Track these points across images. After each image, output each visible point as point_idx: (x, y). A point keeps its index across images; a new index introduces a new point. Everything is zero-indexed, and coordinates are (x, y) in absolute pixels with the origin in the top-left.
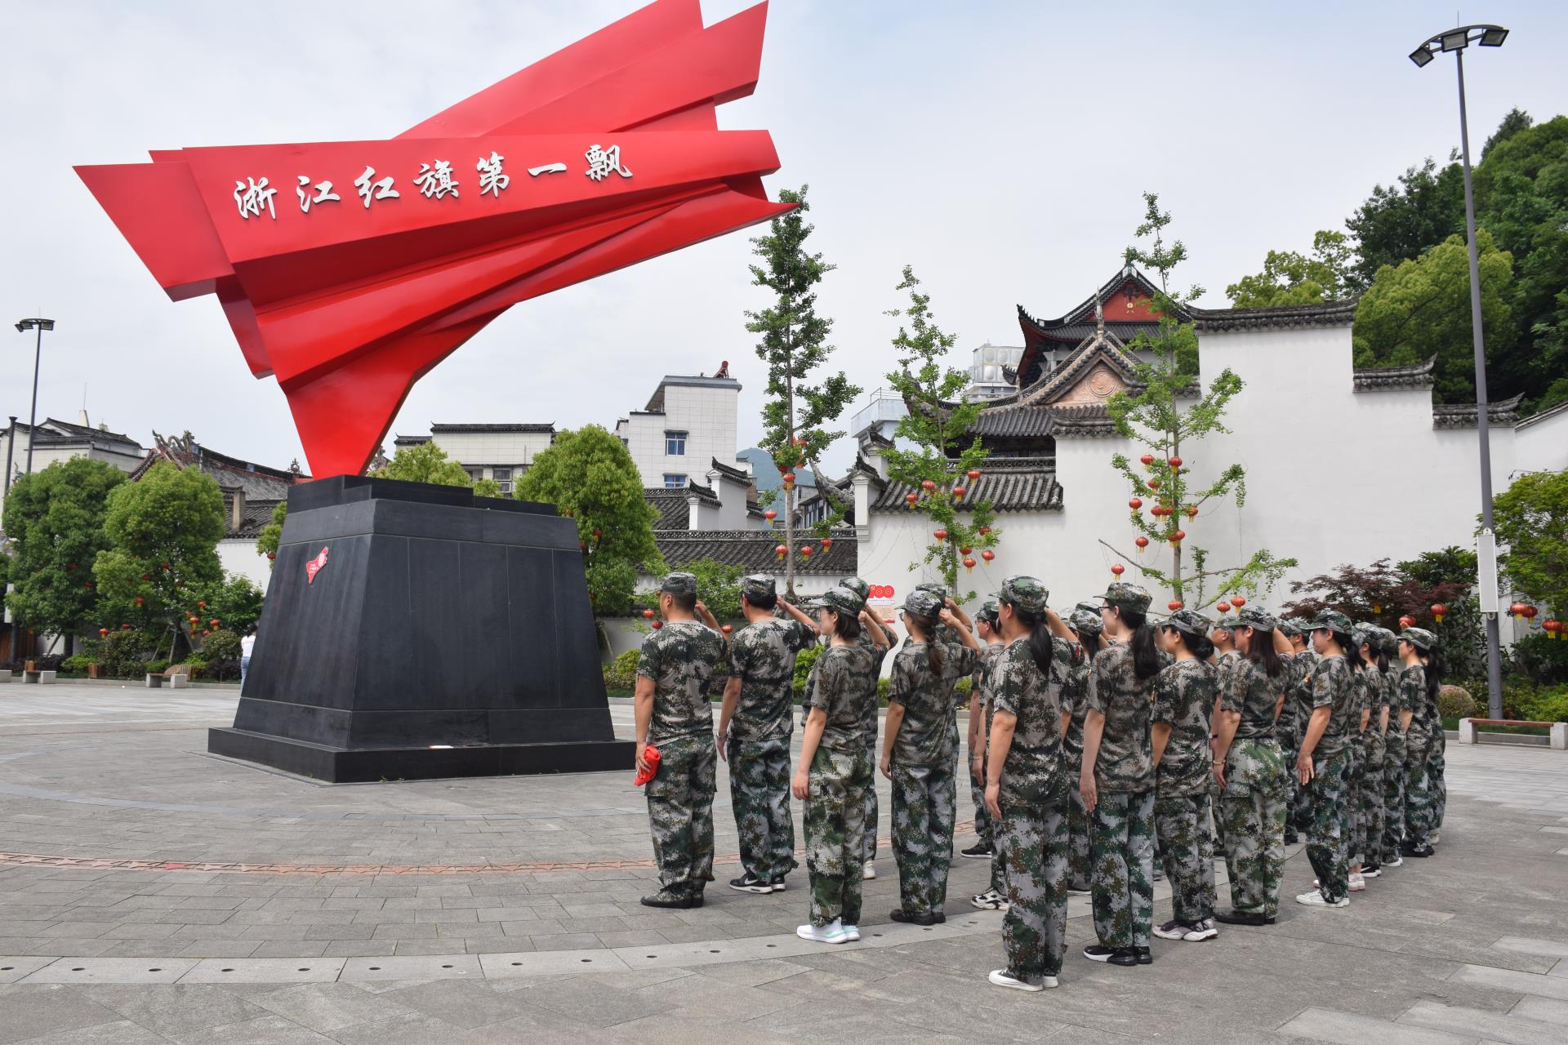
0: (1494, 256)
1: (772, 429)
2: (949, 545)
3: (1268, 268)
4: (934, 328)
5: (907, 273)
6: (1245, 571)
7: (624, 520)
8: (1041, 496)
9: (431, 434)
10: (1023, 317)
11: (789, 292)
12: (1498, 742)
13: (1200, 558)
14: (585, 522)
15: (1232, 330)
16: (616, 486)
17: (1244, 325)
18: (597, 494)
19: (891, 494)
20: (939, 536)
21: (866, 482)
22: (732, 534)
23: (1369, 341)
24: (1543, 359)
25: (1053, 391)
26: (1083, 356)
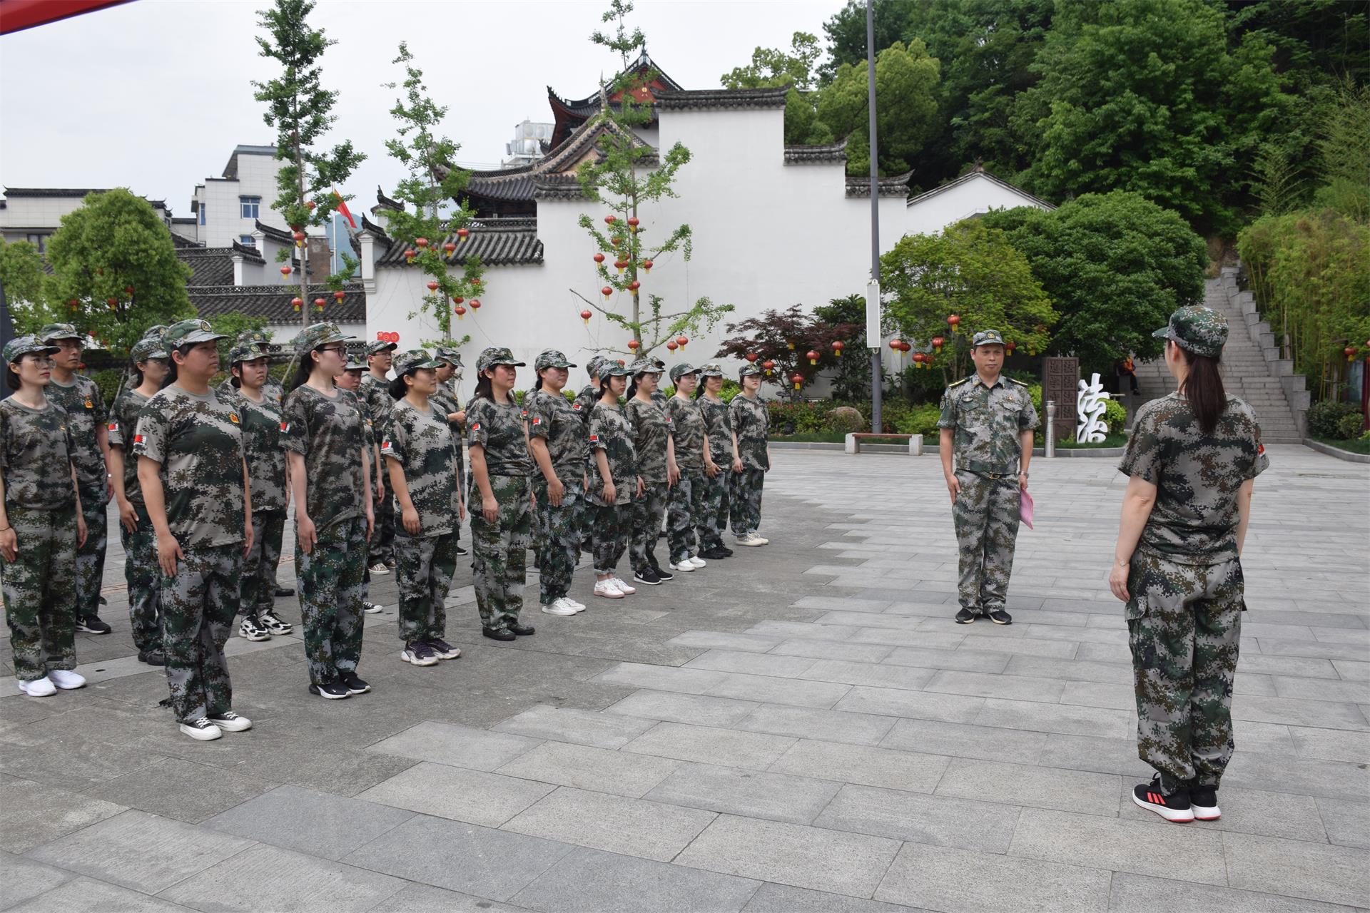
0: (926, 61)
1: (283, 192)
2: (443, 295)
3: (755, 61)
4: (428, 101)
5: (403, 49)
6: (690, 315)
7: (154, 278)
8: (526, 251)
9: (4, 198)
10: (553, 98)
11: (297, 64)
12: (875, 451)
13: (656, 304)
14: (116, 280)
15: (686, 109)
16: (143, 246)
17: (696, 105)
18: (125, 254)
19: (396, 250)
20: (433, 288)
21: (372, 240)
22: (268, 288)
23: (831, 126)
24: (959, 147)
25: (563, 161)
26: (588, 131)
